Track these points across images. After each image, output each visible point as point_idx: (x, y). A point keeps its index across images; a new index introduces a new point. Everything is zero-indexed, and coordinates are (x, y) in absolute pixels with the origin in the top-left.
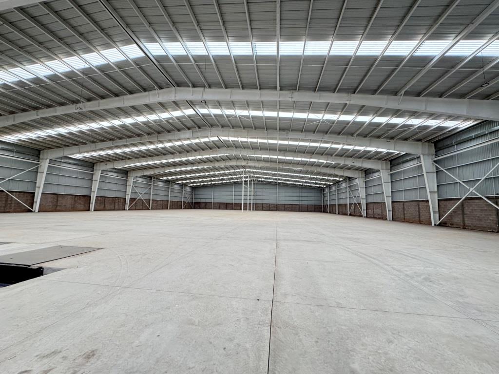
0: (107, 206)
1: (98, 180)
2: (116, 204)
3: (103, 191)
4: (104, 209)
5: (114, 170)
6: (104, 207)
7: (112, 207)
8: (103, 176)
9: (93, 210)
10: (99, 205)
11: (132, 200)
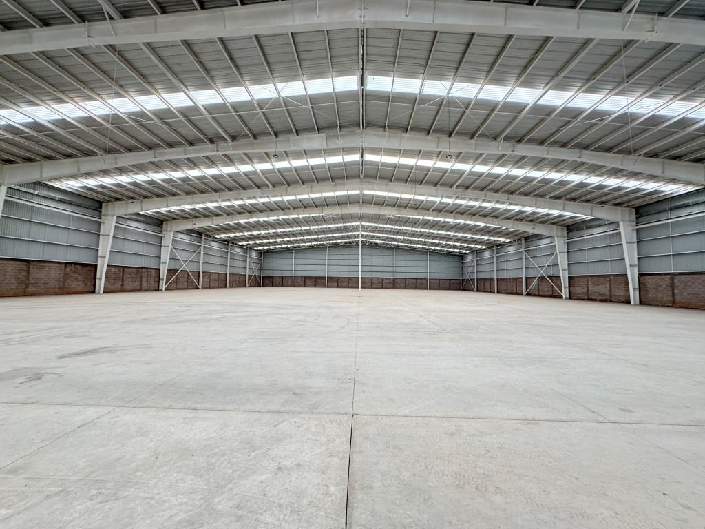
0: (128, 284)
1: (112, 235)
2: (144, 279)
3: (119, 256)
4: (122, 290)
5: (138, 218)
6: (122, 285)
7: (137, 284)
8: (118, 227)
9: (102, 291)
10: (112, 281)
11: (171, 272)
